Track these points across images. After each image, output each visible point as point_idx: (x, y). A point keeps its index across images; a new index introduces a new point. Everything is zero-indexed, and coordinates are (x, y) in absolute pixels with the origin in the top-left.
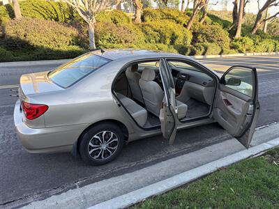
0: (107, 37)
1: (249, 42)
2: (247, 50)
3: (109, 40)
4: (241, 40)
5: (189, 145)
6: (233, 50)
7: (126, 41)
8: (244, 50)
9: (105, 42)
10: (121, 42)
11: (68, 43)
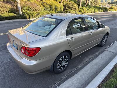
0: (27, 8)
1: (85, 9)
2: (85, 12)
3: (28, 10)
4: (82, 8)
5: (92, 56)
6: (80, 13)
7: (36, 10)
8: (84, 12)
9: (26, 11)
10: (34, 10)
11: (8, 12)
